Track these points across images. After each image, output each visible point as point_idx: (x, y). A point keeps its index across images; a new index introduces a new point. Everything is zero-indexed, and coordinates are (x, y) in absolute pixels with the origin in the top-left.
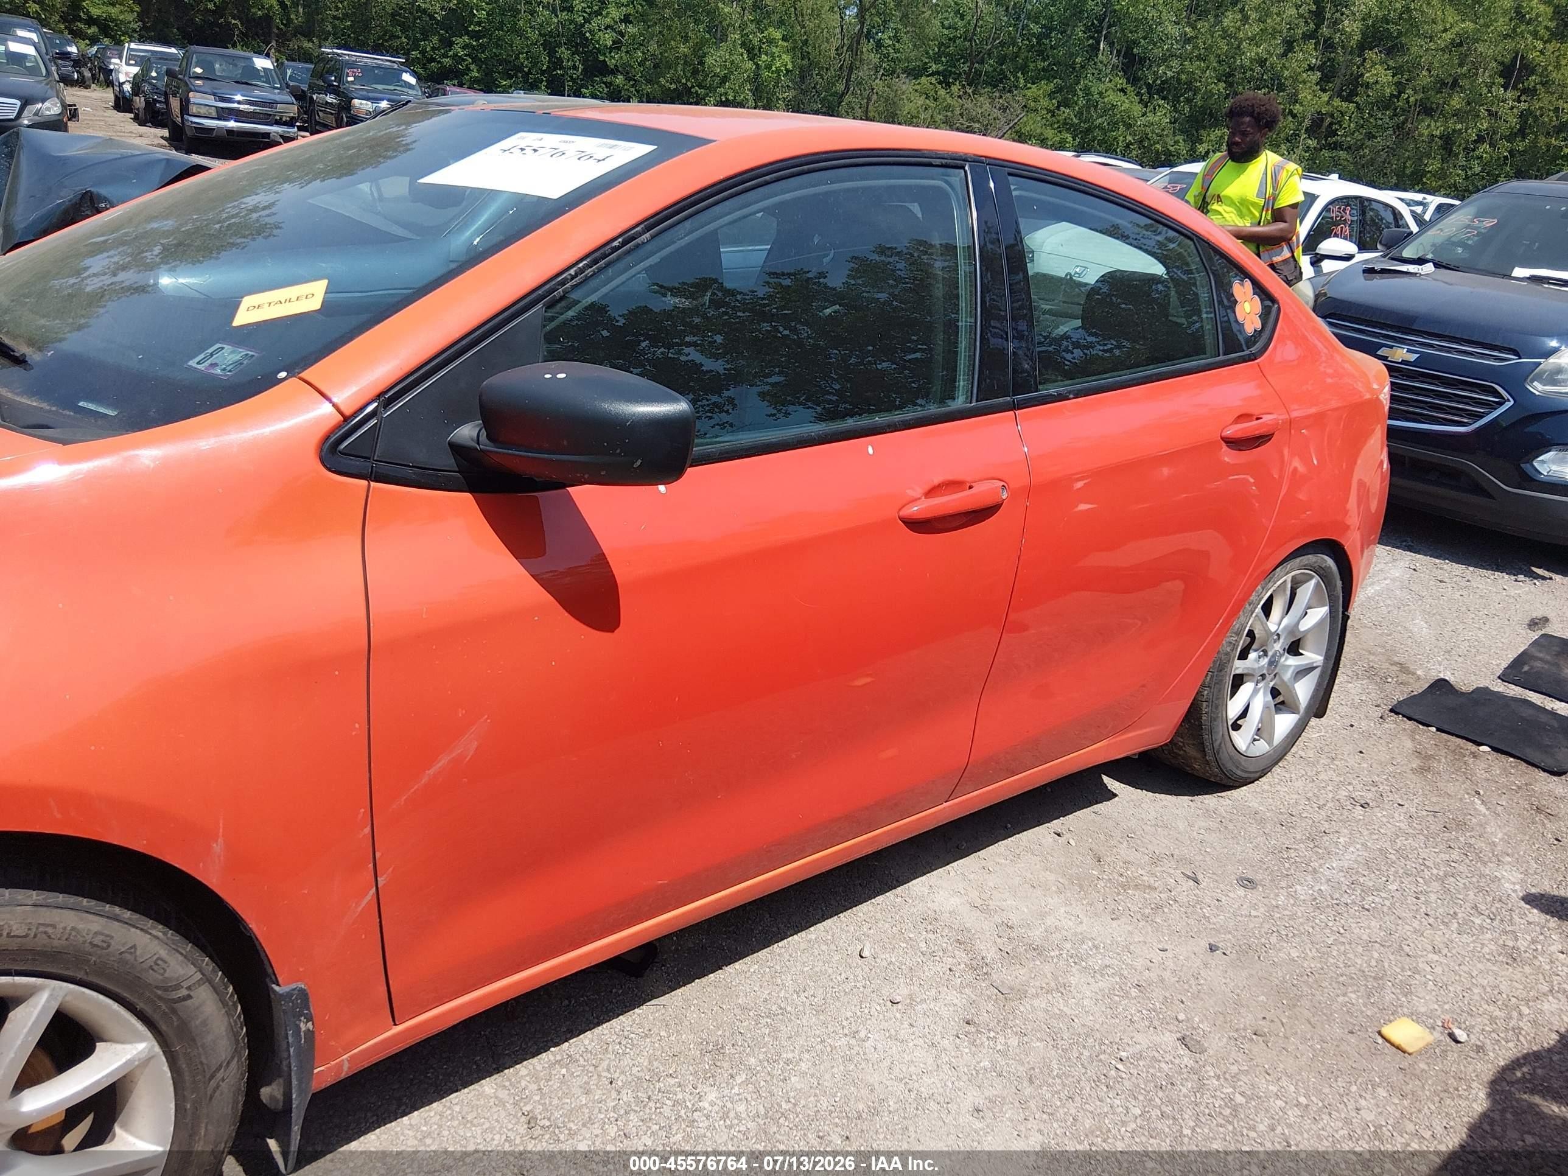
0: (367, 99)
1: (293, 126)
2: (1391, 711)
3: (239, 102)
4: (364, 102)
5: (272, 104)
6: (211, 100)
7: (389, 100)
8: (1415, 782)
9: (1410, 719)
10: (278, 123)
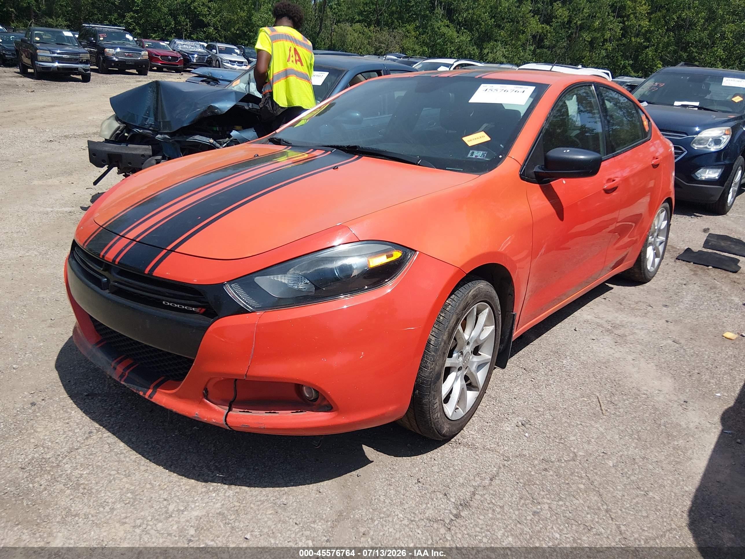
0: (112, 48)
1: (87, 64)
2: (677, 259)
3: (58, 54)
4: (111, 50)
5: (78, 54)
6: (48, 54)
7: (120, 48)
8: (694, 277)
9: (684, 261)
10: (81, 63)
